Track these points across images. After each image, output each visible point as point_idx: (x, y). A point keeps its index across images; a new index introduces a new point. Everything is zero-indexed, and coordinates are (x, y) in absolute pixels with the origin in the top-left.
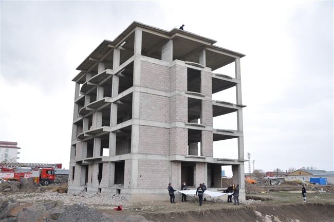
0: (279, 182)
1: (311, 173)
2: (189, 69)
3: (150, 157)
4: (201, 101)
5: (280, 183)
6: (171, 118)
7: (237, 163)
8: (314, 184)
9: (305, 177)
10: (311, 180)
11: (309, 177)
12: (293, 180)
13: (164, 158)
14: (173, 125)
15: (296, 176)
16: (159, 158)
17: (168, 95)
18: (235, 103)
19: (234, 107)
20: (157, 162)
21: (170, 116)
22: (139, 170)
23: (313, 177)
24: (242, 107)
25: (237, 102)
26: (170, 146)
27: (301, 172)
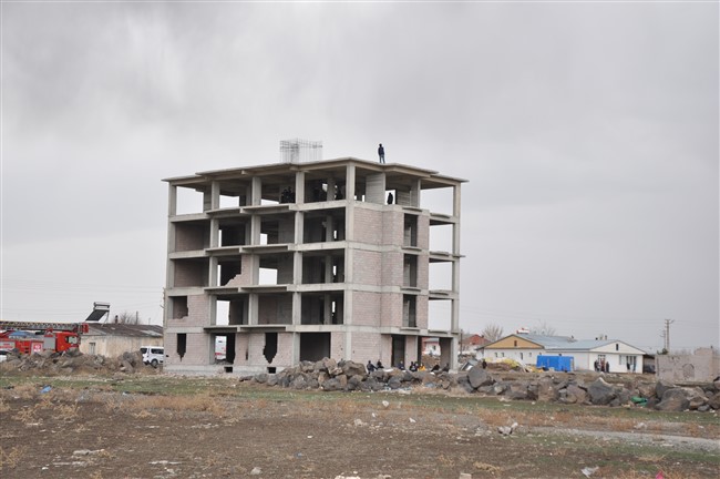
0: (468, 364)
1: (542, 343)
2: (406, 215)
3: (363, 329)
4: (416, 256)
5: (470, 367)
6: (384, 279)
7: (449, 336)
8: (545, 369)
9: (526, 353)
10: (540, 359)
11: (536, 354)
12: (499, 360)
13: (375, 330)
14: (387, 289)
15: (506, 352)
16: (370, 330)
17: (380, 249)
18: (451, 252)
19: (451, 258)
20: (369, 334)
21: (382, 278)
22: (353, 345)
23: (544, 354)
24: (458, 257)
25: (454, 250)
26: (381, 316)
27: (518, 342)
